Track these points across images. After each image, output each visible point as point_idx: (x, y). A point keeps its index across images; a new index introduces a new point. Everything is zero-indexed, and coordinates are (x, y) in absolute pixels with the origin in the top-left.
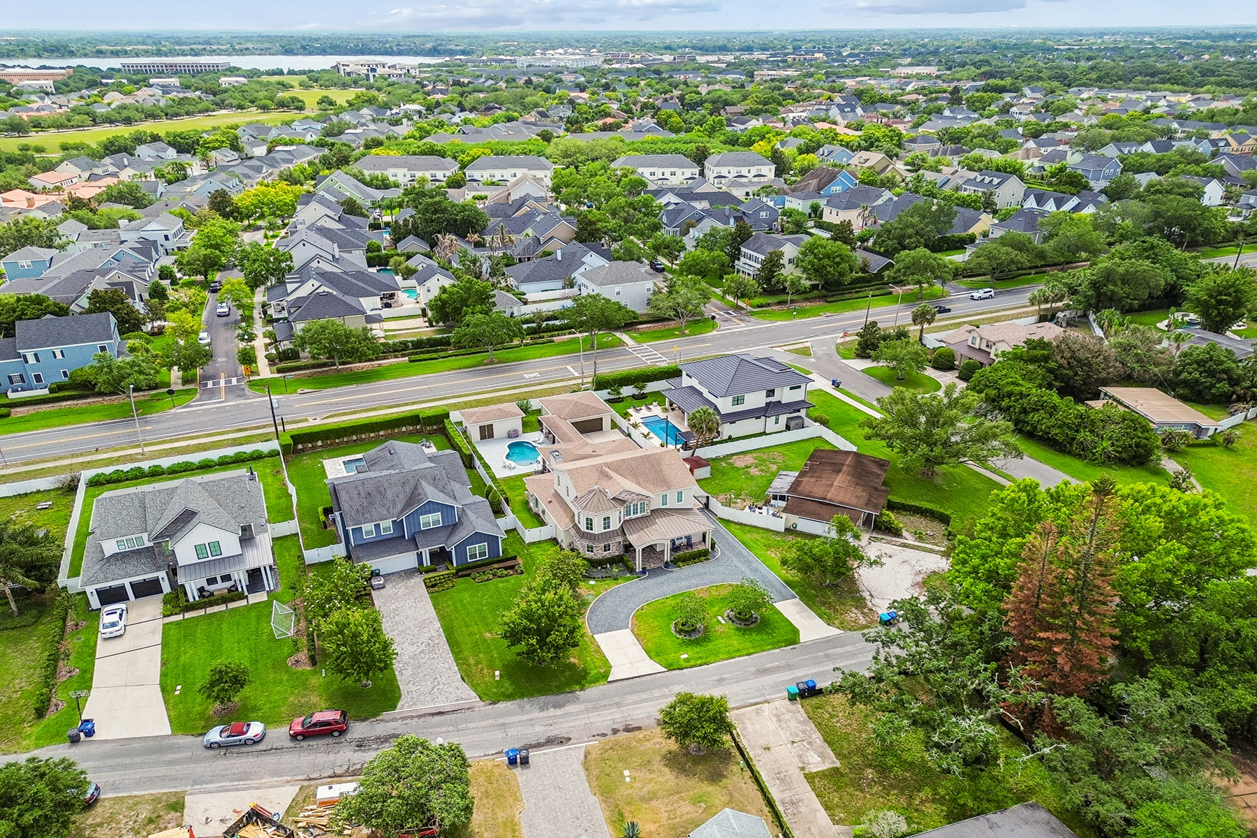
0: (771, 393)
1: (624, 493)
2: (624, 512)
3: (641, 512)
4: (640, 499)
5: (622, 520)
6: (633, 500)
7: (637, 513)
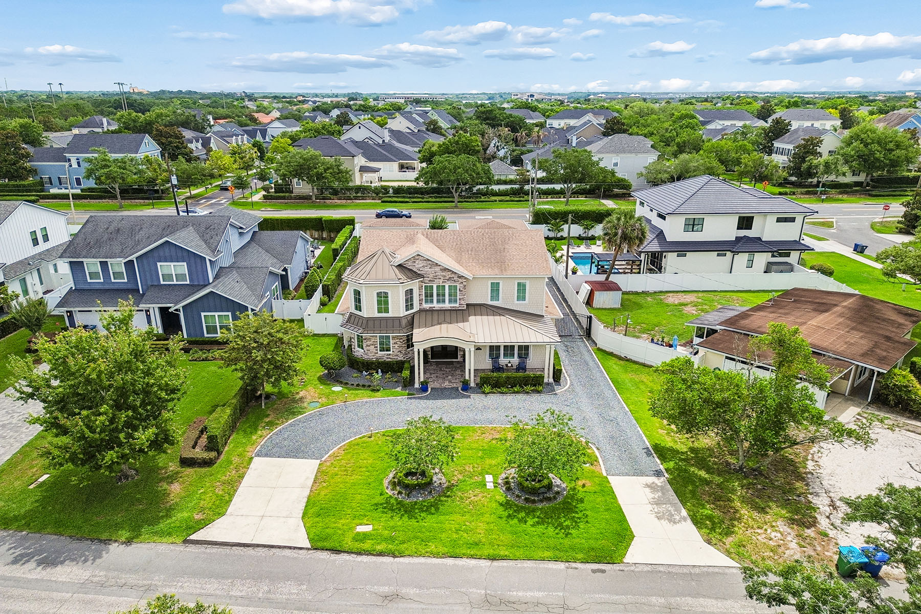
0: (746, 222)
1: (421, 262)
2: (420, 295)
3: (450, 301)
4: (447, 277)
5: (416, 308)
6: (435, 277)
7: (444, 301)
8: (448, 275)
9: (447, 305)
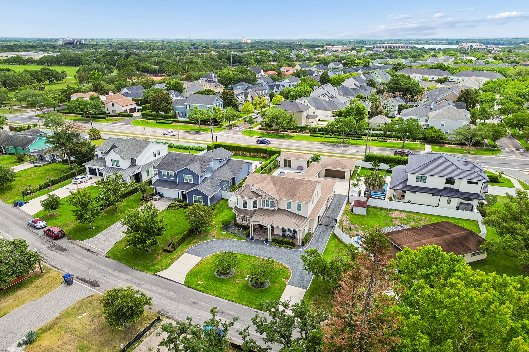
1: (260, 191)
2: (260, 203)
5: (258, 207)
6: (266, 197)
7: (269, 206)
8: (270, 197)
9: (270, 208)
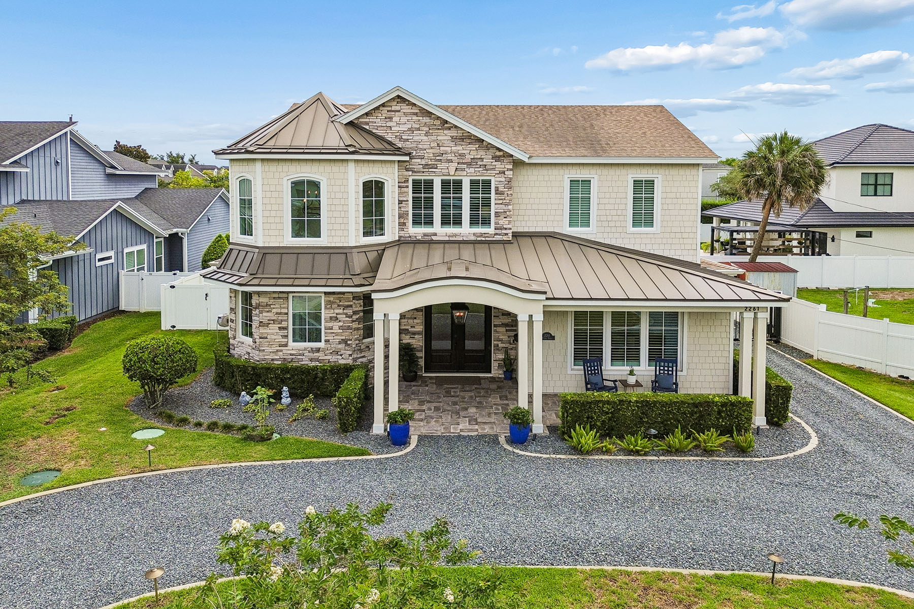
1: (404, 119)
2: (400, 202)
3: (474, 221)
4: (468, 158)
5: (391, 233)
6: (439, 157)
7: (458, 220)
8: (470, 151)
9: (466, 230)
